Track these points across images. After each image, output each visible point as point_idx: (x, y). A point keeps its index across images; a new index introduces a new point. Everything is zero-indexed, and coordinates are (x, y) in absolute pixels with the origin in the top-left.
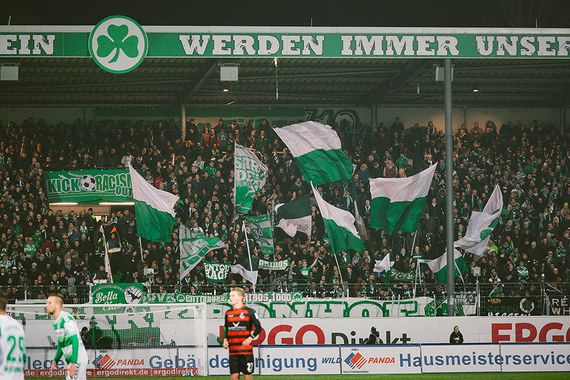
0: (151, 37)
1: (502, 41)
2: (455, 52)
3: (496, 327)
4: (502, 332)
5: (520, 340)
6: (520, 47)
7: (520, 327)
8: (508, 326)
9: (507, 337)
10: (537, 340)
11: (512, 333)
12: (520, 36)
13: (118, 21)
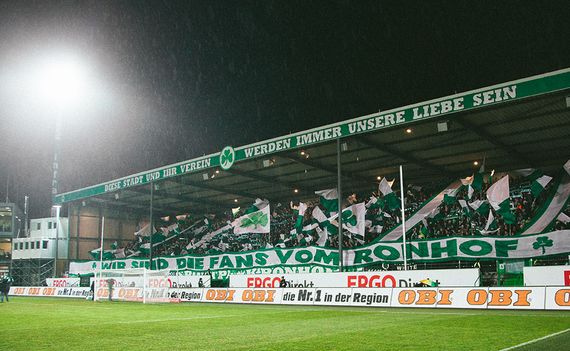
0: (236, 152)
1: (359, 123)
2: (340, 134)
3: (350, 278)
4: (352, 281)
5: (360, 286)
6: (367, 125)
7: (361, 277)
8: (355, 277)
9: (354, 284)
10: (368, 285)
11: (356, 281)
12: (367, 120)
13: (227, 148)
